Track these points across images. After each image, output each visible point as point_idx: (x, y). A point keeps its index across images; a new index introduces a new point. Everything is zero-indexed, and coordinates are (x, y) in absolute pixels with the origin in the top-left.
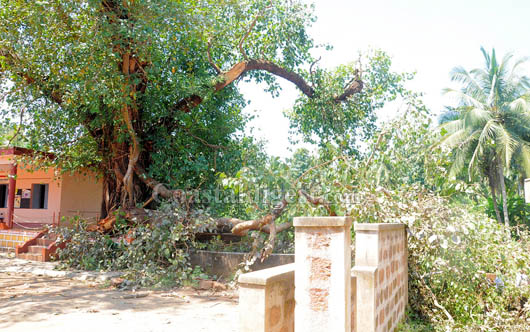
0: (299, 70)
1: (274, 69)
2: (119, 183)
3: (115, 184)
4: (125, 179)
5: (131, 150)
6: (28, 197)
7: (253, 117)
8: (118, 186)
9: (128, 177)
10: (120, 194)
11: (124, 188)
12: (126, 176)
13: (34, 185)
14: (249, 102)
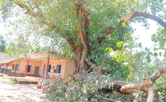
0: (159, 15)
1: (147, 16)
2: (79, 64)
3: (77, 64)
4: (81, 62)
5: (83, 50)
6: (56, 69)
7: (138, 38)
8: (79, 65)
9: (82, 61)
10: (79, 68)
11: (81, 66)
12: (81, 61)
13: (58, 65)
14: (135, 30)
